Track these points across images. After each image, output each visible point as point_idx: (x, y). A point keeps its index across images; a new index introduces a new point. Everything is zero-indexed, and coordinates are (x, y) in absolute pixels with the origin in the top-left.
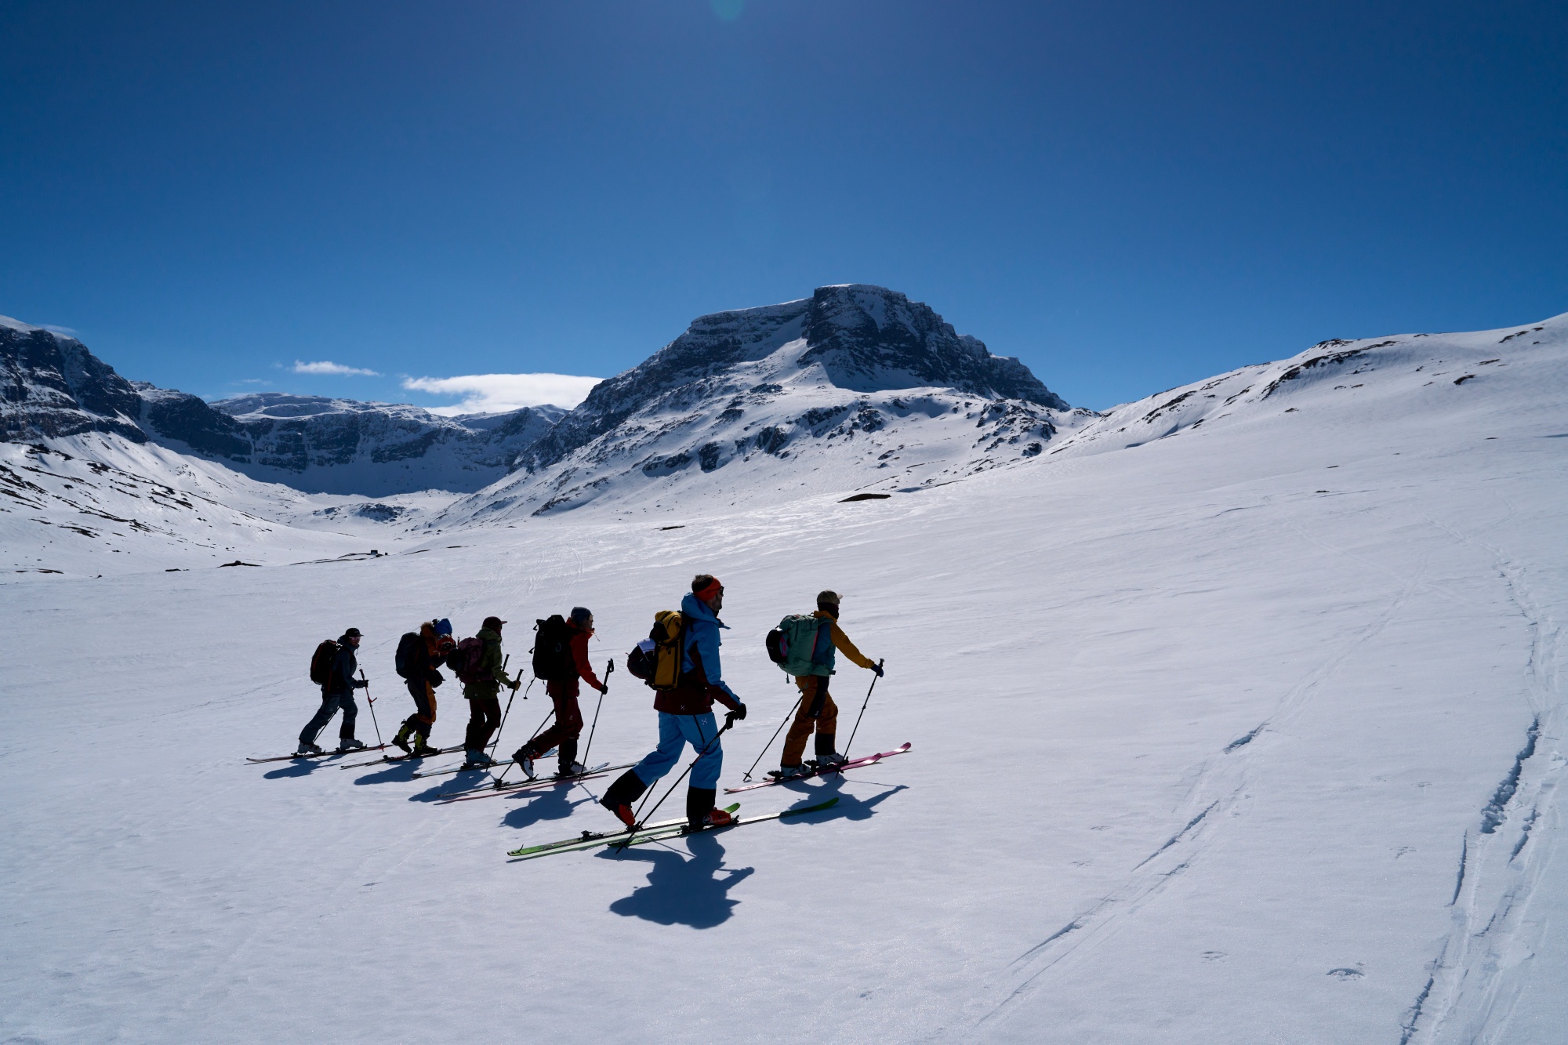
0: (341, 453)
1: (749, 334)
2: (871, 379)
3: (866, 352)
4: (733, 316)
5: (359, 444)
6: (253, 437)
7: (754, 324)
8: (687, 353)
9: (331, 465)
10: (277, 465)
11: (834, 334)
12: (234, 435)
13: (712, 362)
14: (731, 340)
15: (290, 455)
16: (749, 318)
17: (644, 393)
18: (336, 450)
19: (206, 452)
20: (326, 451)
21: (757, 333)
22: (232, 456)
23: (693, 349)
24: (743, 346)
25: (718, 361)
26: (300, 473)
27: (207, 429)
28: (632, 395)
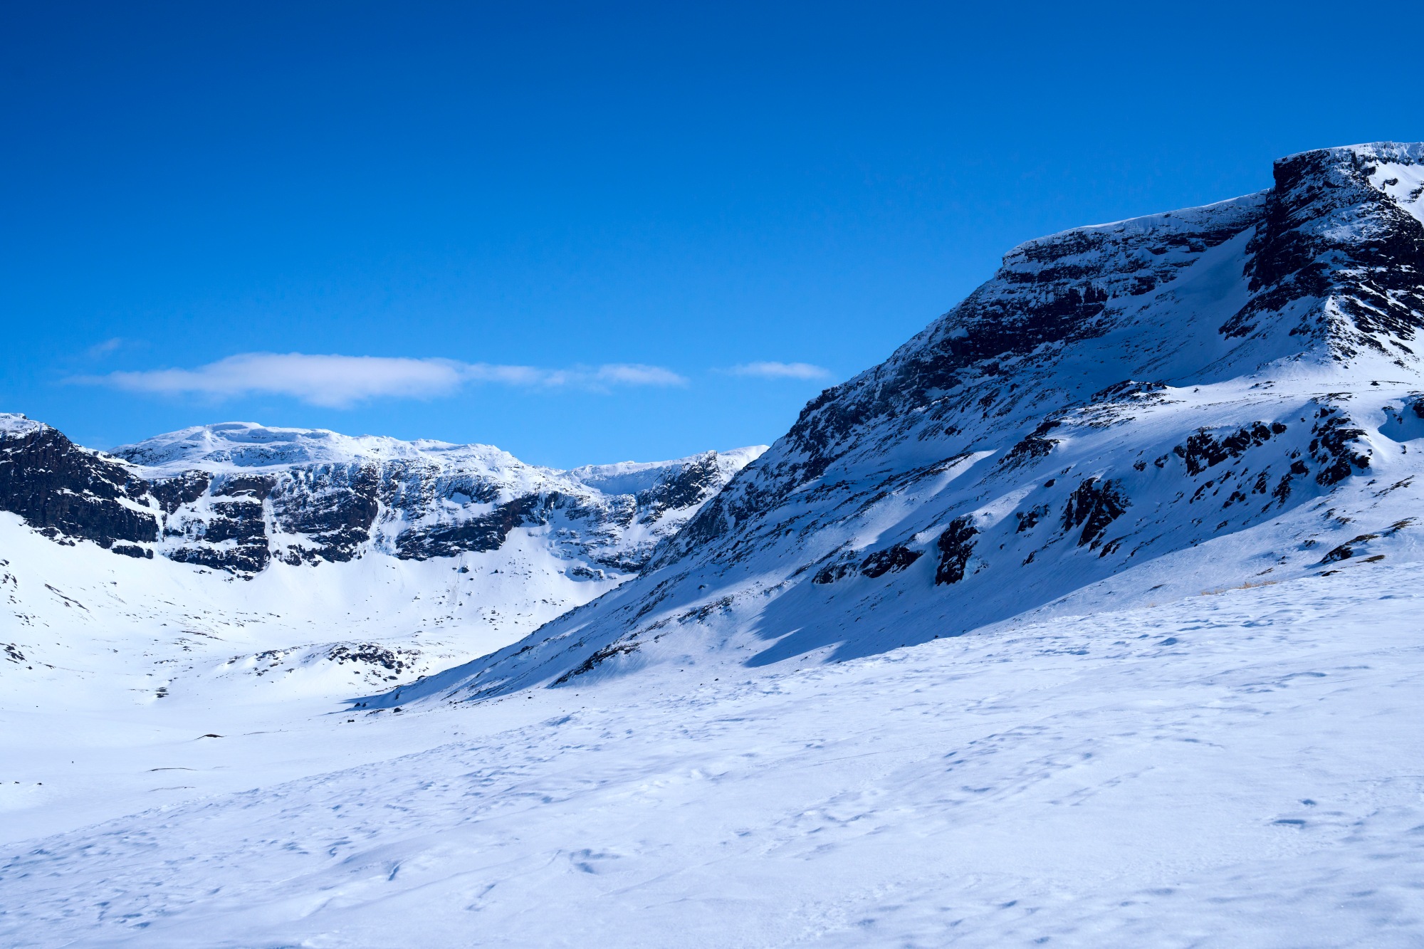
0: (336, 539)
1: (1125, 275)
2: (1399, 363)
3: (1391, 301)
4: (1091, 238)
5: (375, 525)
6: (163, 508)
7: (1136, 254)
8: (988, 324)
9: (315, 564)
10: (206, 563)
11: (1311, 260)
12: (125, 503)
13: (1040, 342)
14: (1082, 292)
15: (232, 544)
16: (1125, 240)
17: (892, 415)
18: (328, 534)
19: (60, 536)
20: (307, 535)
21: (1142, 273)
22: (115, 545)
23: (1002, 315)
24: (1110, 303)
25: (1053, 340)
26: (248, 578)
27: (67, 491)
28: (868, 418)
